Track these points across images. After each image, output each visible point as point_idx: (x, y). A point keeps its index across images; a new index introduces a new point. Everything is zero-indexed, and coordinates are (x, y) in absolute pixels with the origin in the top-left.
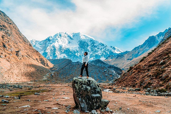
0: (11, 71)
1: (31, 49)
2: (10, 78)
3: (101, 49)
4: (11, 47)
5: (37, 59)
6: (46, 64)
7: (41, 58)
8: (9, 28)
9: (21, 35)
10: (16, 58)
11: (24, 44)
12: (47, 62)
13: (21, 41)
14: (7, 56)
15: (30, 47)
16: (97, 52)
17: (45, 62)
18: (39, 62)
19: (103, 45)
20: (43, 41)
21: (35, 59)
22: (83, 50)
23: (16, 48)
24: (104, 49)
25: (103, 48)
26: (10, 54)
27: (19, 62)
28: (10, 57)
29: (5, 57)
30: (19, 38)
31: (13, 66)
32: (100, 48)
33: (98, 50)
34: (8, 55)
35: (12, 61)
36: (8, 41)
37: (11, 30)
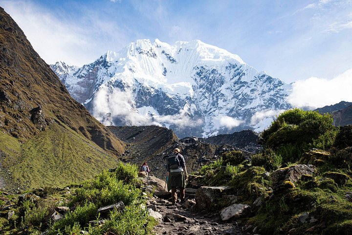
0: (26, 163)
1: (65, 99)
2: (28, 180)
3: (264, 92)
4: (18, 97)
5: (81, 129)
6: (105, 143)
7: (92, 125)
8: (6, 43)
9: (37, 62)
10: (33, 128)
11: (46, 86)
12: (109, 137)
13: (39, 77)
14: (10, 122)
15: (62, 93)
16: (251, 102)
17: (103, 136)
18: (88, 138)
19: (270, 79)
20: (87, 68)
21: (77, 127)
22: (207, 95)
23: (30, 99)
24: (272, 93)
25: (270, 90)
26: (18, 116)
27: (40, 139)
28: (18, 124)
29: (7, 125)
30: (33, 70)
31: (27, 150)
32: (260, 89)
33: (253, 96)
34: (12, 120)
35: (22, 135)
36: (11, 82)
37: (12, 49)
